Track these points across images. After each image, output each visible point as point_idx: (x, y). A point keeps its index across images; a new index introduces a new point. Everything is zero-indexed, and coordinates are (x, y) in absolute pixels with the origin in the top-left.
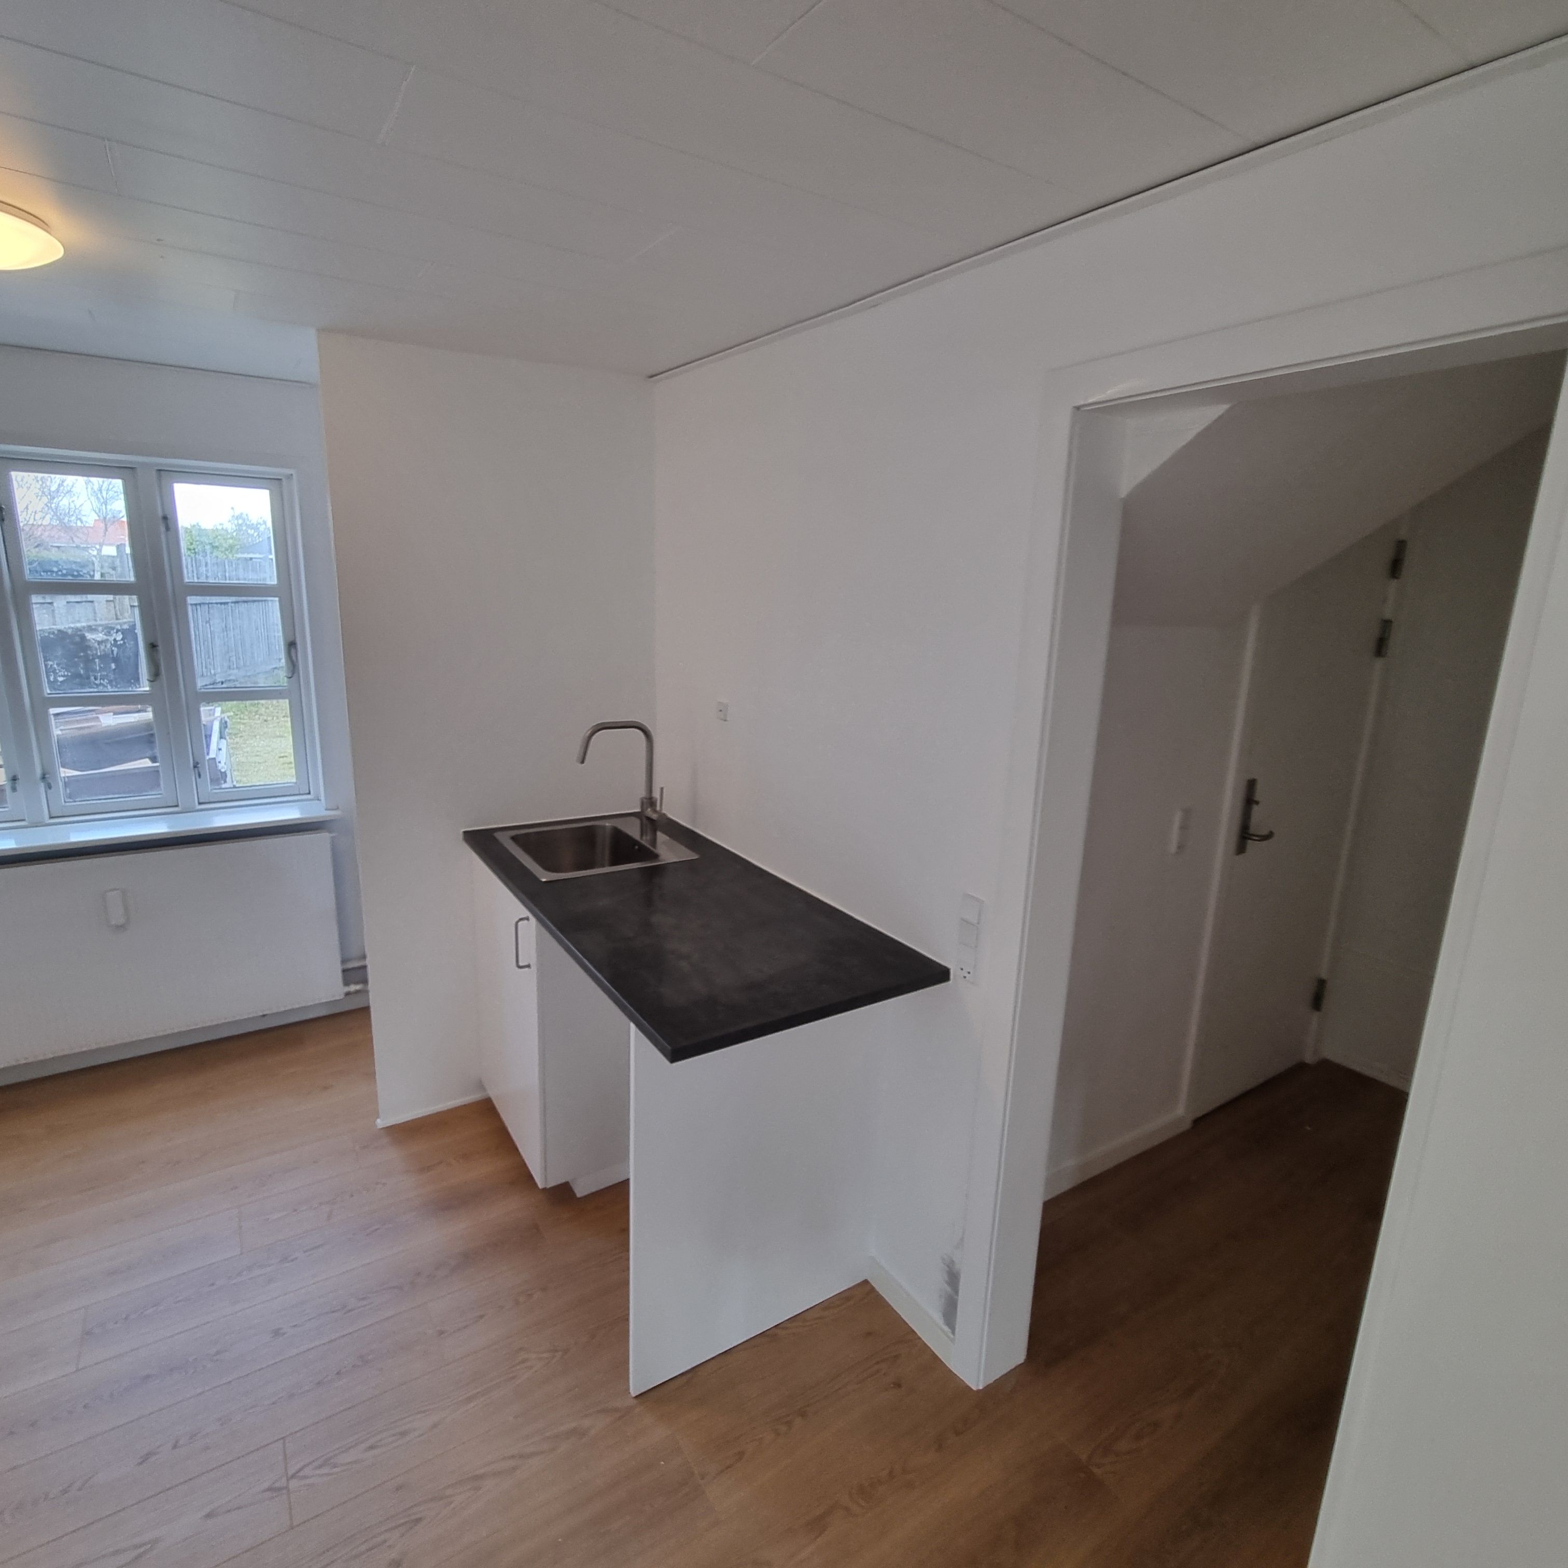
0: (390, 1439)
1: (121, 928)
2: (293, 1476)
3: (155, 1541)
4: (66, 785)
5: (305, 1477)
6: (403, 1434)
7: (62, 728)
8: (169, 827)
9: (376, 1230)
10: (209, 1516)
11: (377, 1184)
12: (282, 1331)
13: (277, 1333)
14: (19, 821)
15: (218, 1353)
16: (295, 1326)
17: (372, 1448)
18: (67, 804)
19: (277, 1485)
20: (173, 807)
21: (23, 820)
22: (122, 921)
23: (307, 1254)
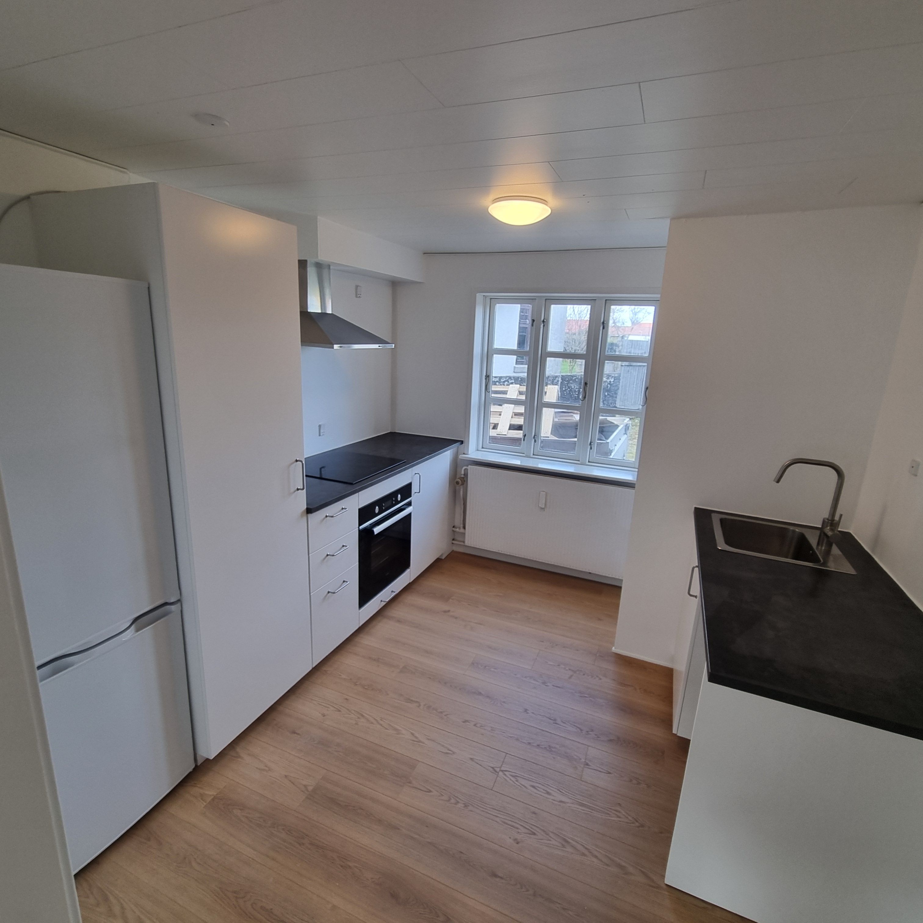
0: (542, 790)
1: (542, 508)
2: (502, 771)
3: (454, 753)
4: (542, 442)
5: (505, 775)
6: (548, 793)
7: (559, 418)
8: (575, 470)
9: (586, 697)
10: (472, 759)
11: (597, 676)
12: (528, 711)
13: (526, 711)
14: (521, 453)
15: (504, 702)
16: (533, 713)
17: (533, 787)
18: (540, 450)
19: (496, 769)
20: (577, 461)
21: (524, 454)
22: (543, 507)
23: (554, 687)
